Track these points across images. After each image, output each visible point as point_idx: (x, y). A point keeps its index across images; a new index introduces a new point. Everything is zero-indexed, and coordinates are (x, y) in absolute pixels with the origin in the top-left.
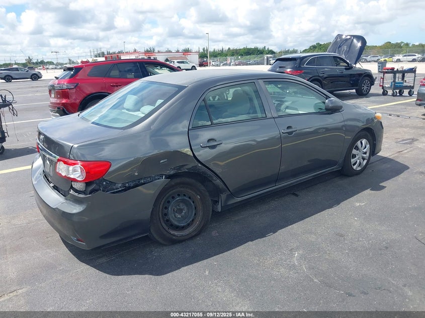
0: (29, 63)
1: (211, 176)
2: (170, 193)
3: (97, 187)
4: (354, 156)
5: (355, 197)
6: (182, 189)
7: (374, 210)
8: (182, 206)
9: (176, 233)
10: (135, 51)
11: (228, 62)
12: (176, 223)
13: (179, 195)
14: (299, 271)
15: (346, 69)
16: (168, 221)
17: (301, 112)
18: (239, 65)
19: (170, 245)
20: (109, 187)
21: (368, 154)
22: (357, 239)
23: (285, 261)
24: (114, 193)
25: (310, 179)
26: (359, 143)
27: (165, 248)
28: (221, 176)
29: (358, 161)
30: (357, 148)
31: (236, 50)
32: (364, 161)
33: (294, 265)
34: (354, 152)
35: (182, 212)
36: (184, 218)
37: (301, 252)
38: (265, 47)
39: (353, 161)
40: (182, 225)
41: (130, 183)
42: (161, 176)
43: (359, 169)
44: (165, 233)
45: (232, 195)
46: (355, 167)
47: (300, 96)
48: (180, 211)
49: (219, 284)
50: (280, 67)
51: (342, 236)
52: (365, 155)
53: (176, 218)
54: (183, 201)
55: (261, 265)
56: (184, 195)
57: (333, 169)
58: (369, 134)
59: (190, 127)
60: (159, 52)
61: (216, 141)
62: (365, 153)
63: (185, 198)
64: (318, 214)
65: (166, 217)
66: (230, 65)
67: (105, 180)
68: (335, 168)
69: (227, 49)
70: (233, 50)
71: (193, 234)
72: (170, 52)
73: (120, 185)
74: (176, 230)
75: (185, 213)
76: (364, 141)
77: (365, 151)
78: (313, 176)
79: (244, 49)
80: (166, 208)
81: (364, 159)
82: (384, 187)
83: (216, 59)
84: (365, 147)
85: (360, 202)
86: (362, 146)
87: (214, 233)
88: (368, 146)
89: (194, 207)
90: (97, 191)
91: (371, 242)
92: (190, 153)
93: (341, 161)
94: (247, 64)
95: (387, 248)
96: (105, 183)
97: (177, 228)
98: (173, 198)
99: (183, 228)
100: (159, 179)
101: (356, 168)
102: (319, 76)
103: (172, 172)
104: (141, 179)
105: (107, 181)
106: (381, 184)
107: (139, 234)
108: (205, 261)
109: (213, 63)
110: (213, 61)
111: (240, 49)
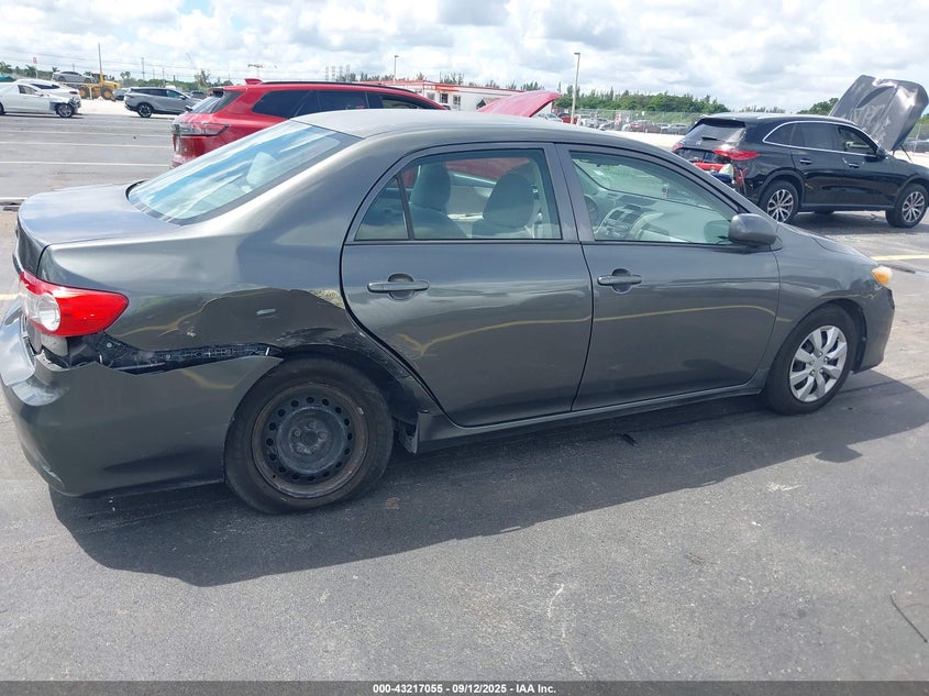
0: (202, 84)
1: (390, 365)
2: (286, 392)
3: (90, 353)
4: (800, 366)
5: (776, 466)
6: (320, 387)
7: (811, 509)
8: (315, 426)
9: (290, 489)
10: (421, 78)
11: (617, 122)
12: (293, 466)
13: (310, 400)
14: (547, 635)
15: (868, 159)
16: (273, 457)
17: (672, 239)
18: (641, 130)
19: (273, 515)
20: (122, 356)
21: (840, 366)
22: (731, 578)
23: (524, 604)
24: (134, 372)
25: (672, 405)
26: (816, 335)
27: (260, 519)
28: (417, 369)
29: (811, 380)
30: (810, 347)
31: (642, 97)
32: (827, 380)
33: (541, 618)
34: (801, 355)
35: (315, 441)
36: (317, 455)
37: (574, 586)
38: (708, 97)
39: (795, 377)
40: (309, 472)
41: (176, 354)
42: (263, 347)
43: (811, 398)
44: (261, 485)
45: (448, 418)
46: (799, 394)
47: (693, 202)
48: (310, 438)
49: (338, 632)
50: (705, 139)
51: (699, 561)
52: (830, 368)
53: (293, 452)
54: (319, 415)
55: (461, 602)
56: (325, 402)
57: (738, 391)
58: (848, 317)
59: (351, 238)
60: (471, 86)
61: (411, 280)
62: (834, 362)
63: (324, 408)
64: (663, 496)
65: (271, 448)
66: (620, 130)
67: (111, 339)
68: (742, 389)
69: (621, 94)
70: (635, 97)
71: (333, 498)
72: (498, 88)
73: (150, 355)
74: (292, 482)
75: (323, 445)
76: (832, 332)
77: (832, 355)
78: (683, 400)
79: (660, 96)
80: (273, 427)
81: (827, 377)
82: (856, 455)
83: (590, 112)
84: (835, 347)
85: (785, 481)
86: (824, 345)
87: (391, 503)
88: (843, 345)
89: (344, 434)
90: (89, 360)
91: (766, 590)
92: (337, 301)
93: (761, 373)
94: (658, 131)
95: (802, 614)
96: (109, 345)
97: (295, 478)
98: (295, 404)
99: (311, 480)
100: (254, 354)
101: (804, 395)
102: (795, 170)
103: (291, 343)
104: (206, 348)
105: (115, 340)
106: (852, 447)
107: (194, 478)
108: (333, 569)
109: (583, 120)
110: (582, 117)
111: (650, 97)
